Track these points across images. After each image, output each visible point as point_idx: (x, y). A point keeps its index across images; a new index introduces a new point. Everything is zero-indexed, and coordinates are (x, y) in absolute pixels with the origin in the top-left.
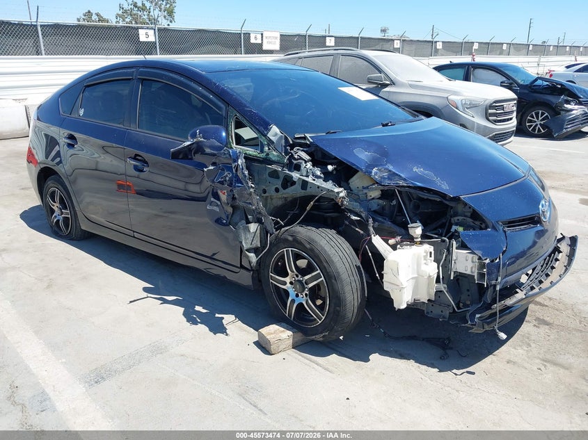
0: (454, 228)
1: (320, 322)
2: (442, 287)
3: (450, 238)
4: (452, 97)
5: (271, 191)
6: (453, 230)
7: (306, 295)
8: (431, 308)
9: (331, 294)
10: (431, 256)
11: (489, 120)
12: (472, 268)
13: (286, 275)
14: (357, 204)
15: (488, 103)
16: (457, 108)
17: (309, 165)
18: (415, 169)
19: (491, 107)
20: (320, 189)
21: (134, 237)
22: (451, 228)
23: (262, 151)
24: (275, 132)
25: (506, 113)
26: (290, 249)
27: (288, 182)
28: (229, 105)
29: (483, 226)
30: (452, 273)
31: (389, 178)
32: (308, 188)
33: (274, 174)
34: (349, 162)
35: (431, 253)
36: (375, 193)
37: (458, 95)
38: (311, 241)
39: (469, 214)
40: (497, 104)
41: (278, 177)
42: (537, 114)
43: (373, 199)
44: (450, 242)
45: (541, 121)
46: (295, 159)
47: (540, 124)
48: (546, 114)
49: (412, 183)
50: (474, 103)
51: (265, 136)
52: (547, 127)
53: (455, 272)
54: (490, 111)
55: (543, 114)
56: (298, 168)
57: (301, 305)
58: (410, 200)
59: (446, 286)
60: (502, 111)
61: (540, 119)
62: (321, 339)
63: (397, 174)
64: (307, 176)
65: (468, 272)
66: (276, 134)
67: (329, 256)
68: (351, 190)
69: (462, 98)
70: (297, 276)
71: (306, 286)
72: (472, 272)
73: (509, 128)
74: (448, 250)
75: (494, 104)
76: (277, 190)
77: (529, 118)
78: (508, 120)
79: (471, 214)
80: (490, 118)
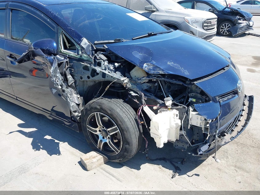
0: (190, 99)
1: (117, 153)
2: (183, 132)
3: (188, 106)
4: (186, 18)
5: (85, 78)
6: (189, 101)
7: (109, 138)
8: (177, 144)
9: (123, 139)
10: (177, 116)
11: (204, 29)
12: (200, 123)
13: (97, 127)
14: (135, 86)
15: (204, 20)
16: (189, 23)
17: (106, 63)
18: (169, 63)
19: (205, 22)
20: (113, 78)
21: (17, 99)
22: (188, 100)
23: (78, 54)
24: (85, 42)
25: (212, 25)
26: (98, 113)
27: (94, 73)
28: (58, 25)
29: (207, 99)
30: (189, 126)
31: (154, 70)
32: (106, 77)
33: (86, 68)
34: (130, 60)
35: (177, 115)
36: (146, 80)
37: (189, 16)
38: (111, 110)
39: (199, 92)
40: (208, 21)
41: (88, 70)
42: (225, 25)
43: (144, 83)
44: (188, 108)
45: (227, 28)
46: (98, 59)
47: (227, 30)
48: (230, 25)
49: (167, 72)
50: (197, 20)
51: (79, 44)
52: (230, 31)
53: (190, 125)
54: (205, 24)
55: (228, 25)
56: (99, 65)
57: (106, 143)
58: (166, 84)
59: (185, 132)
60: (210, 24)
61: (227, 27)
62: (118, 162)
63: (158, 67)
64: (105, 70)
65: (198, 125)
66: (86, 44)
67: (122, 118)
68: (132, 78)
69: (192, 18)
70: (103, 128)
71: (109, 133)
72: (200, 125)
73: (213, 33)
74: (187, 113)
75: (207, 21)
76: (88, 77)
77: (221, 27)
78: (213, 29)
79: (200, 92)
80: (204, 28)
